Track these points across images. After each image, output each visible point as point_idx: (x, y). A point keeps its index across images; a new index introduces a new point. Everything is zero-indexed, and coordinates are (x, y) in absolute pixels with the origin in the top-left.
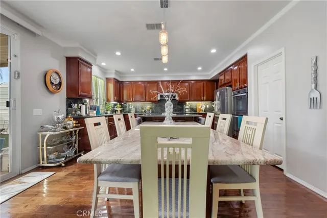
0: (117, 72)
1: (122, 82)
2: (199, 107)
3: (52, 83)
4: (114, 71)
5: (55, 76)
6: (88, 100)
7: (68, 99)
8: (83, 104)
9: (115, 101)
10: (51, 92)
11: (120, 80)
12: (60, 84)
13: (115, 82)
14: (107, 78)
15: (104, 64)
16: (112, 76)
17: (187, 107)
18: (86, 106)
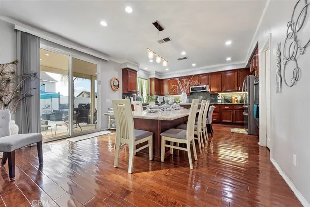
0: (157, 73)
1: (162, 80)
2: (234, 98)
3: (114, 85)
4: (154, 72)
5: (116, 81)
6: (135, 94)
7: (123, 94)
8: (132, 97)
9: (155, 94)
10: (114, 90)
11: (160, 78)
12: (118, 85)
13: (156, 80)
14: (150, 78)
15: (146, 69)
16: (153, 76)
17: (220, 98)
18: (134, 98)
